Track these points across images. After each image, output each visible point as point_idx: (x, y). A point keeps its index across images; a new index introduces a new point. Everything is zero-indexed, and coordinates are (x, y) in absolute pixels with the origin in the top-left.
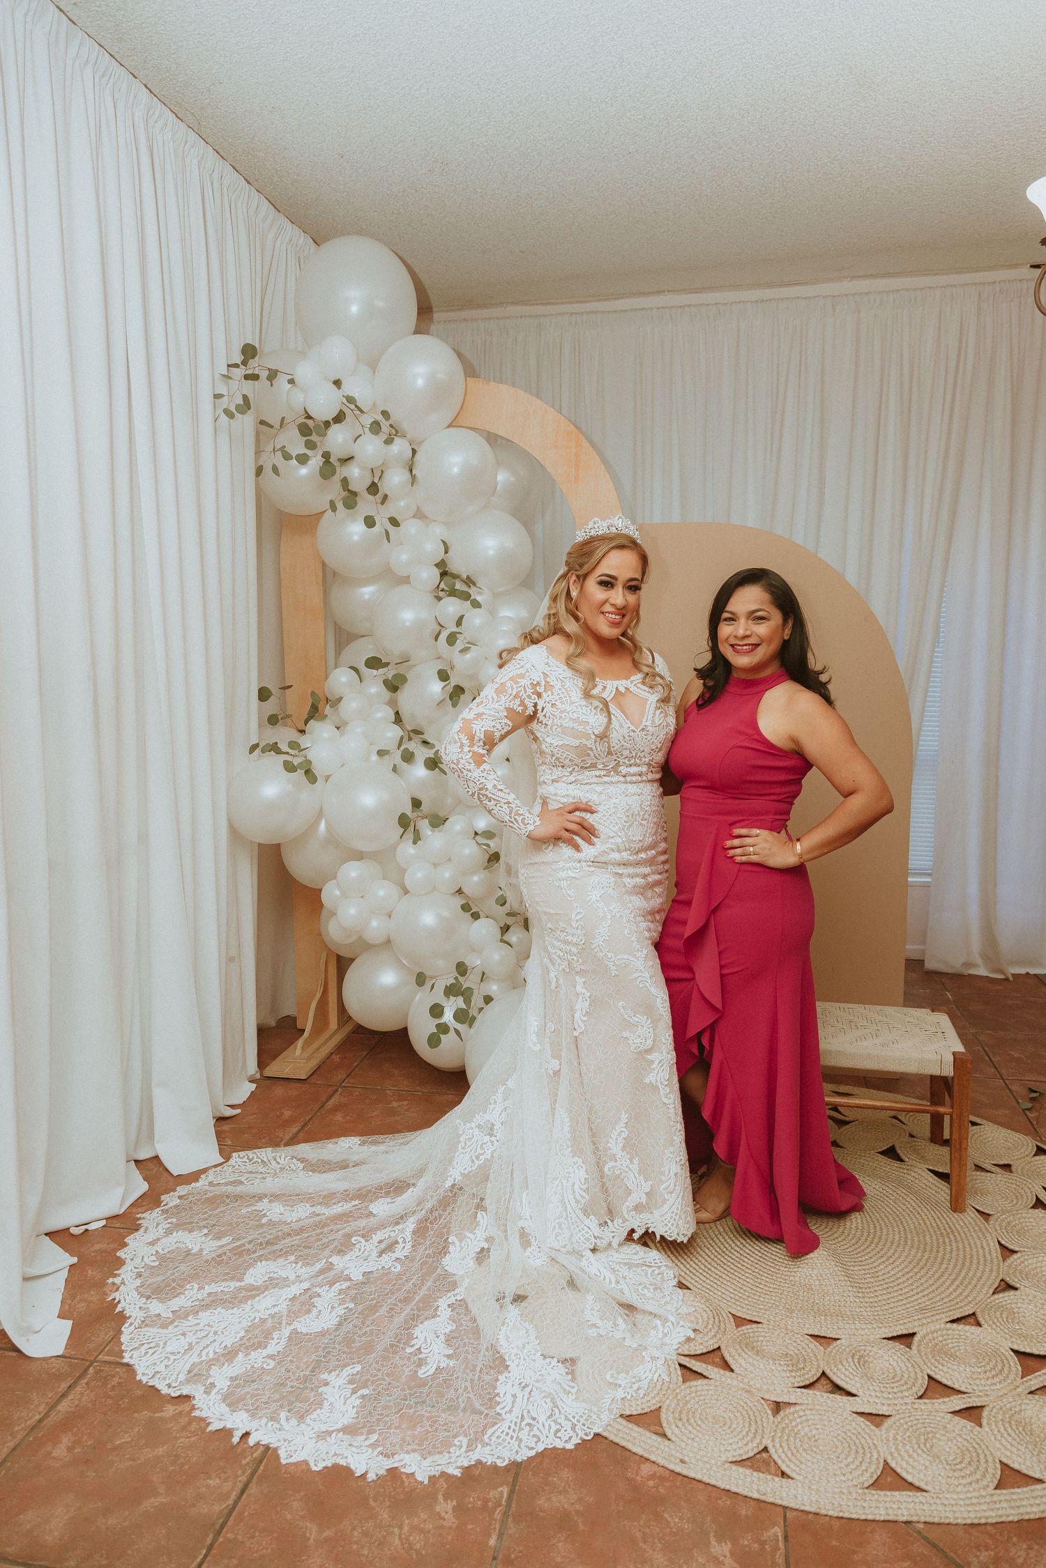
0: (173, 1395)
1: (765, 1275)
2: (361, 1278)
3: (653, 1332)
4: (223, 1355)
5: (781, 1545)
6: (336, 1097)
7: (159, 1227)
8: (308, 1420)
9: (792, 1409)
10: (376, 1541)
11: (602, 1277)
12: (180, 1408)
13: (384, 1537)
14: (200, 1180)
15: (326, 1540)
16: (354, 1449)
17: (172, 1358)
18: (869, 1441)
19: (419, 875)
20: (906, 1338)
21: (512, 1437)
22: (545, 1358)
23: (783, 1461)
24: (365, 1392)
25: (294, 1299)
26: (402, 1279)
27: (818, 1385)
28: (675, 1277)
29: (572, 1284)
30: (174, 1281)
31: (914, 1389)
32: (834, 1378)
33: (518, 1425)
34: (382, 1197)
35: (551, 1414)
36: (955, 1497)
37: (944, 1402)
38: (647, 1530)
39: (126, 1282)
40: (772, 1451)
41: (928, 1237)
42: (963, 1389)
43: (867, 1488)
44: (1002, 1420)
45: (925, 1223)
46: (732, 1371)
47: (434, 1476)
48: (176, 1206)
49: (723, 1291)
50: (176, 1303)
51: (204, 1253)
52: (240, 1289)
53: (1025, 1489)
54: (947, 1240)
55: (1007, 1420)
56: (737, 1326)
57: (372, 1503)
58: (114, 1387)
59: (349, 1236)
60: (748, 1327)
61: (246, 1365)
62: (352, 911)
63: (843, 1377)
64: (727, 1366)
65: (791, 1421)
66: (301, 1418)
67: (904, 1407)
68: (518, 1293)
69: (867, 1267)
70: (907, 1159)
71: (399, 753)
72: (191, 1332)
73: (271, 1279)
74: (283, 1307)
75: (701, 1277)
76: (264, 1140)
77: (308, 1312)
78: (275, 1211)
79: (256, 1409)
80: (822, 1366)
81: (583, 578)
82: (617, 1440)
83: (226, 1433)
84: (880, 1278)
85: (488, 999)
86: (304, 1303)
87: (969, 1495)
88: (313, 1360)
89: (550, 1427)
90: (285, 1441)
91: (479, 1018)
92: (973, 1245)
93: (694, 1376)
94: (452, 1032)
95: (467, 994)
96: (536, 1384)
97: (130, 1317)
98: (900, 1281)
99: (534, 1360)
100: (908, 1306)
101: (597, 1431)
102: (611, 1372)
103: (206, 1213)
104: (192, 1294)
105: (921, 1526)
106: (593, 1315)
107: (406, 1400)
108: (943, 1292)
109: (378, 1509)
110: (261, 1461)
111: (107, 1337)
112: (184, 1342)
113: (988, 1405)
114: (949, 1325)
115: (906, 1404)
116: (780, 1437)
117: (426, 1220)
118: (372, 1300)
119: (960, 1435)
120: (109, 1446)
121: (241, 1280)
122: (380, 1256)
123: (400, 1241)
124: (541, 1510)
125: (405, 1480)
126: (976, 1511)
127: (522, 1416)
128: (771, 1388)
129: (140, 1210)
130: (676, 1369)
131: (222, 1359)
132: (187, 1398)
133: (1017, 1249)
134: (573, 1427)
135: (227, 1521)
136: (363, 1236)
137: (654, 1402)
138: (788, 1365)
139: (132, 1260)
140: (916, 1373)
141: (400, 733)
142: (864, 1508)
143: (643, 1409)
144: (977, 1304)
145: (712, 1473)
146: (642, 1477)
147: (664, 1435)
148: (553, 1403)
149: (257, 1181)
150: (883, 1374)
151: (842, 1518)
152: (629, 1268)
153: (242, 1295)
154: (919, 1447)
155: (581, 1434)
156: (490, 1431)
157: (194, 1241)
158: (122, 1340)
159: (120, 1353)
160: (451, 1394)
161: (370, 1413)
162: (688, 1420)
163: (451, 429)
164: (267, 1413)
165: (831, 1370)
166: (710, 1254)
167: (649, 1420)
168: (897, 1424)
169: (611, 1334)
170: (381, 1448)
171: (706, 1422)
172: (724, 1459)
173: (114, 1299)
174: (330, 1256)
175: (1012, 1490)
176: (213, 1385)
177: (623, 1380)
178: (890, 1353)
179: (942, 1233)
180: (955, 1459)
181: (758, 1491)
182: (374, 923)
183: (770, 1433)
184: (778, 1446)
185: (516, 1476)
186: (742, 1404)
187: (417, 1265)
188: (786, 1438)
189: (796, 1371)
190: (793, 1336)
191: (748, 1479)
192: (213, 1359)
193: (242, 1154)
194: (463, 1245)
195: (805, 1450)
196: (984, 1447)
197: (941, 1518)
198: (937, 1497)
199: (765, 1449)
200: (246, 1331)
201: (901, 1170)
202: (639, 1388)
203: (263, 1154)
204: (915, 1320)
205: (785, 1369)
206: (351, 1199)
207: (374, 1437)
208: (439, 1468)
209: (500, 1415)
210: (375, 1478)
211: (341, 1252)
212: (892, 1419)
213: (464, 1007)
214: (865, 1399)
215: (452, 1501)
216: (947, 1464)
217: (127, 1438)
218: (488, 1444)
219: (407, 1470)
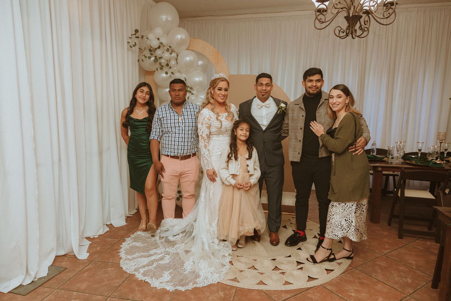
1: (247, 249)
4: (142, 267)
5: (234, 293)
8: (159, 279)
13: (151, 290)
15: (139, 290)
16: (167, 285)
18: (259, 277)
20: (274, 260)
21: (203, 282)
23: (239, 280)
24: (172, 275)
27: (251, 268)
31: (271, 269)
32: (255, 267)
33: (204, 279)
35: (211, 277)
36: (273, 286)
37: (278, 271)
39: (122, 251)
42: (283, 270)
43: (255, 284)
48: (134, 237)
51: (140, 247)
53: (289, 285)
55: (290, 274)
56: (237, 257)
58: (98, 265)
60: (240, 257)
64: (232, 264)
65: (243, 274)
66: (157, 279)
67: (268, 272)
69: (270, 248)
70: (288, 228)
72: (136, 262)
74: (157, 258)
80: (253, 265)
81: (214, 88)
89: (211, 279)
90: (153, 283)
97: (122, 258)
98: (277, 250)
100: (277, 254)
104: (137, 255)
105: (264, 291)
108: (286, 252)
113: (287, 272)
114: (284, 258)
119: (279, 276)
120: (96, 274)
121: (149, 253)
126: (277, 288)
127: (205, 277)
128: (241, 268)
135: (119, 287)
140: (273, 265)
142: (254, 288)
144: (291, 254)
151: (248, 289)
153: (148, 255)
157: (138, 244)
161: (172, 279)
163: (187, 50)
170: (173, 286)
172: (227, 279)
175: (286, 285)
176: (140, 272)
178: (269, 262)
184: (239, 277)
189: (247, 266)
190: (249, 259)
191: (230, 283)
195: (244, 278)
197: (269, 289)
198: (269, 286)
199: (236, 278)
200: (148, 262)
201: (286, 230)
204: (277, 257)
207: (173, 283)
208: (187, 289)
212: (265, 274)
214: (260, 270)
216: (274, 281)
217: (100, 273)
218: (197, 284)
219: (179, 289)
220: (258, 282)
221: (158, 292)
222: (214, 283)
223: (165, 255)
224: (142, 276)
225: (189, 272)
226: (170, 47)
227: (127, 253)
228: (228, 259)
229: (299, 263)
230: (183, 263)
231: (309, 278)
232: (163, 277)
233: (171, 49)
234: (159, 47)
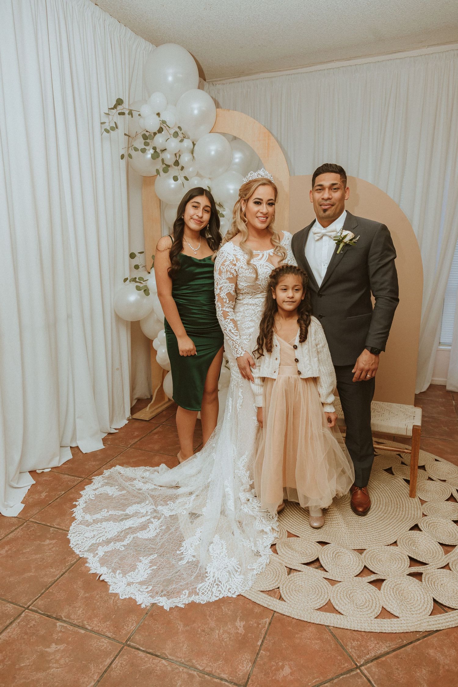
4: (106, 542)
5: (267, 626)
6: (158, 429)
8: (127, 575)
9: (297, 573)
13: (108, 599)
15: (85, 597)
16: (140, 592)
18: (326, 591)
21: (209, 590)
23: (284, 594)
25: (141, 523)
27: (312, 564)
31: (354, 572)
32: (321, 562)
33: (212, 585)
35: (228, 581)
37: (367, 577)
39: (80, 505)
40: (281, 589)
43: (316, 610)
44: (390, 587)
46: (278, 554)
50: (95, 517)
51: (114, 496)
53: (389, 620)
56: (288, 537)
60: (293, 538)
64: (276, 552)
65: (295, 578)
66: (125, 574)
70: (395, 473)
72: (96, 530)
73: (136, 512)
80: (318, 556)
81: (247, 201)
86: (144, 525)
87: (361, 619)
89: (227, 587)
90: (114, 583)
97: (76, 519)
99: (225, 560)
111: (36, 512)
112: (92, 534)
113: (387, 580)
116: (287, 584)
120: (21, 552)
121: (125, 511)
127: (215, 580)
128: (291, 563)
131: (104, 543)
134: (237, 587)
135: (52, 585)
140: (360, 563)
142: (311, 617)
145: (251, 594)
150: (343, 563)
151: (300, 620)
154: (345, 596)
155: (240, 590)
158: (70, 528)
163: (211, 134)
165: (321, 558)
168: (342, 585)
172: (258, 589)
175: (383, 620)
176: (97, 554)
178: (352, 555)
181: (267, 604)
183: (283, 582)
184: (284, 587)
186: (275, 569)
189: (305, 557)
191: (265, 599)
192: (101, 543)
195: (295, 590)
196: (377, 599)
198: (346, 617)
199: (278, 588)
201: (390, 478)
205: (300, 555)
207: (150, 588)
208: (175, 604)
212: (340, 583)
214: (330, 573)
216: (356, 605)
217: (28, 550)
218: (198, 594)
219: (161, 605)
220: (323, 603)
221: (118, 607)
222: (232, 597)
223: (152, 520)
224: (98, 565)
225: (188, 562)
226: (179, 128)
227: (86, 510)
228: (270, 539)
229: (413, 561)
230: (181, 540)
231: (437, 606)
232: (137, 570)
233: (182, 131)
234: (160, 130)
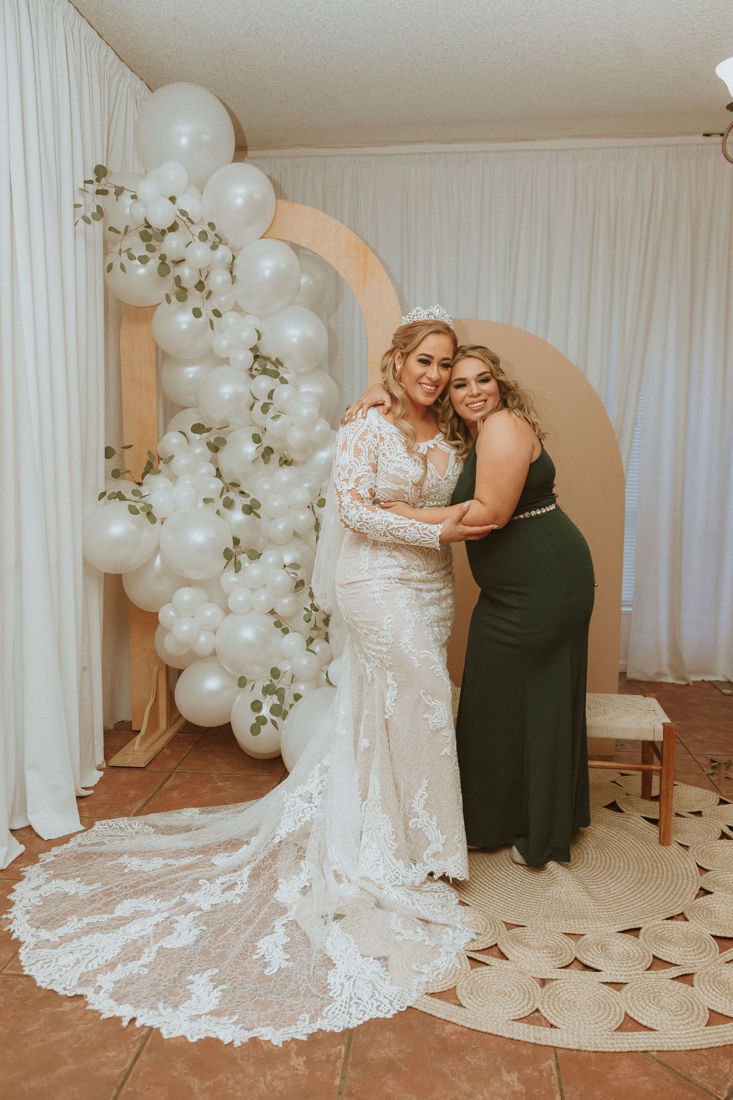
0: (69, 995)
1: (527, 894)
2: (210, 908)
3: (445, 936)
4: (106, 966)
5: (554, 1071)
6: (171, 779)
7: (41, 877)
8: (181, 1008)
9: (555, 983)
10: (246, 1087)
11: (401, 901)
12: (76, 1004)
13: (253, 1084)
14: (70, 842)
16: (220, 1026)
17: (64, 969)
18: (613, 1001)
19: (240, 598)
20: (635, 931)
21: (344, 1012)
22: (364, 957)
23: (551, 1017)
24: (225, 987)
25: (157, 925)
26: (243, 908)
27: (572, 966)
28: (456, 898)
29: (378, 905)
30: (57, 915)
31: (643, 964)
32: (584, 961)
33: (348, 1003)
34: (221, 852)
35: (373, 996)
36: (678, 1033)
37: (665, 972)
38: (455, 1069)
39: (18, 917)
40: (542, 1011)
41: (645, 864)
42: (677, 963)
43: (615, 1031)
44: (708, 981)
45: (642, 854)
46: (507, 959)
47: (286, 1041)
48: (52, 862)
49: (495, 906)
50: (61, 931)
51: (80, 895)
52: (112, 919)
53: (727, 1025)
54: (659, 865)
55: (712, 980)
56: (508, 930)
57: (240, 1062)
58: (18, 992)
59: (198, 879)
60: (516, 929)
61: (125, 973)
62: (185, 628)
63: (591, 959)
64: (503, 956)
65: (555, 991)
66: (175, 1007)
67: (636, 977)
68: (338, 913)
69: (602, 886)
70: (625, 810)
71: (221, 502)
72: (77, 950)
73: (136, 911)
74: (149, 931)
75: (477, 897)
76: (115, 813)
77: (170, 933)
78: (135, 863)
79: (139, 1002)
80: (574, 954)
81: (406, 356)
82: (424, 1010)
83: (118, 1020)
84: (612, 892)
85: (297, 697)
86: (166, 928)
87: (687, 1031)
88: (180, 967)
89: (373, 1004)
90: (165, 1023)
91: (291, 712)
92: (678, 868)
93: (478, 964)
94: (269, 723)
95: (280, 693)
96: (359, 976)
97: (24, 942)
98: (627, 893)
99: (355, 959)
100: (634, 910)
101: (410, 1005)
102: (417, 963)
103: (77, 866)
104: (72, 925)
105: (655, 1053)
106: (397, 926)
107: (257, 991)
108: (659, 900)
109: (245, 1066)
110: (147, 1038)
111: (8, 957)
112: (72, 959)
113: (697, 973)
114: (665, 922)
115: (638, 974)
116: (548, 1002)
117: (259, 868)
118: (220, 923)
119: (678, 993)
120: (22, 1033)
121: (112, 913)
122: (223, 893)
123: (239, 883)
124: (372, 1060)
125: (264, 1045)
126: (693, 1041)
127: (351, 997)
128: (538, 969)
129: (20, 865)
130: (465, 960)
131: (105, 969)
132: (81, 997)
133: (710, 869)
134: (391, 1003)
135: (126, 1080)
136: (208, 880)
137: (450, 983)
138: (550, 953)
139: (20, 901)
140: (644, 952)
141: (222, 485)
142: (613, 1044)
143: (443, 988)
144: (684, 906)
145: (499, 1028)
146: (446, 1033)
147: (461, 1005)
148: (374, 987)
149: (117, 843)
150: (620, 956)
151: (597, 1052)
152: (421, 894)
153: (114, 923)
154: (650, 1002)
155: (397, 1007)
156: (326, 1009)
157: (70, 886)
158: (21, 958)
159: (21, 968)
160: (293, 985)
161: (230, 1001)
162: (477, 994)
163: (263, 239)
164: (147, 1005)
165: (582, 956)
166: (483, 881)
167: (449, 995)
168: (633, 988)
169: (413, 938)
170: (241, 1025)
171: (491, 994)
172: (506, 1018)
173: (10, 930)
174: (183, 894)
175: (718, 1026)
176: (100, 987)
177: (425, 969)
178: (624, 941)
179: (655, 860)
180: (677, 1008)
181: (535, 1037)
182: (203, 638)
183: (540, 1000)
184: (546, 1007)
185: (350, 1039)
186: (517, 981)
187: (254, 898)
188: (552, 1002)
189: (556, 957)
190: (551, 933)
191: (527, 1031)
192: (98, 969)
193: (103, 822)
194: (289, 882)
195: (566, 1009)
196: (696, 1000)
197: (669, 1047)
198: (665, 1034)
199: (537, 1010)
200: (122, 949)
201: (622, 819)
202: (438, 974)
203: (121, 822)
204: (640, 919)
205: (548, 956)
206: (196, 854)
207: (235, 1018)
208: (290, 1035)
209: (332, 998)
210: (240, 1044)
211: (190, 891)
212: (629, 985)
213: (278, 703)
214: (608, 973)
215: (302, 1057)
216: (671, 1011)
219: (265, 1038)
226: (211, 225)
233: (215, 231)
234: (175, 225)
